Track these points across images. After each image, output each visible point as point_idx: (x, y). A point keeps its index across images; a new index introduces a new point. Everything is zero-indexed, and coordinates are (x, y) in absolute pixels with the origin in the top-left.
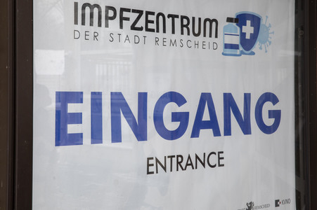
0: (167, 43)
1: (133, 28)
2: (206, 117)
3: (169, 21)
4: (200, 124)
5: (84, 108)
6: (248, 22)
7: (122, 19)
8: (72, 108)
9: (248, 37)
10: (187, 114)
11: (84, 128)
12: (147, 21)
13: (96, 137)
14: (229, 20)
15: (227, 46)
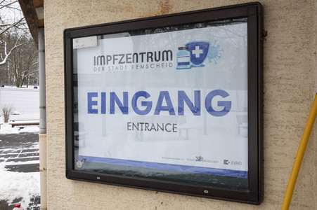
0: (139, 67)
1: (120, 63)
2: (164, 104)
3: (140, 57)
4: (159, 109)
5: (98, 99)
6: (197, 48)
7: (114, 59)
8: (94, 99)
9: (197, 56)
10: (151, 103)
11: (98, 107)
12: (127, 58)
13: (103, 111)
14: (180, 49)
15: (179, 64)
